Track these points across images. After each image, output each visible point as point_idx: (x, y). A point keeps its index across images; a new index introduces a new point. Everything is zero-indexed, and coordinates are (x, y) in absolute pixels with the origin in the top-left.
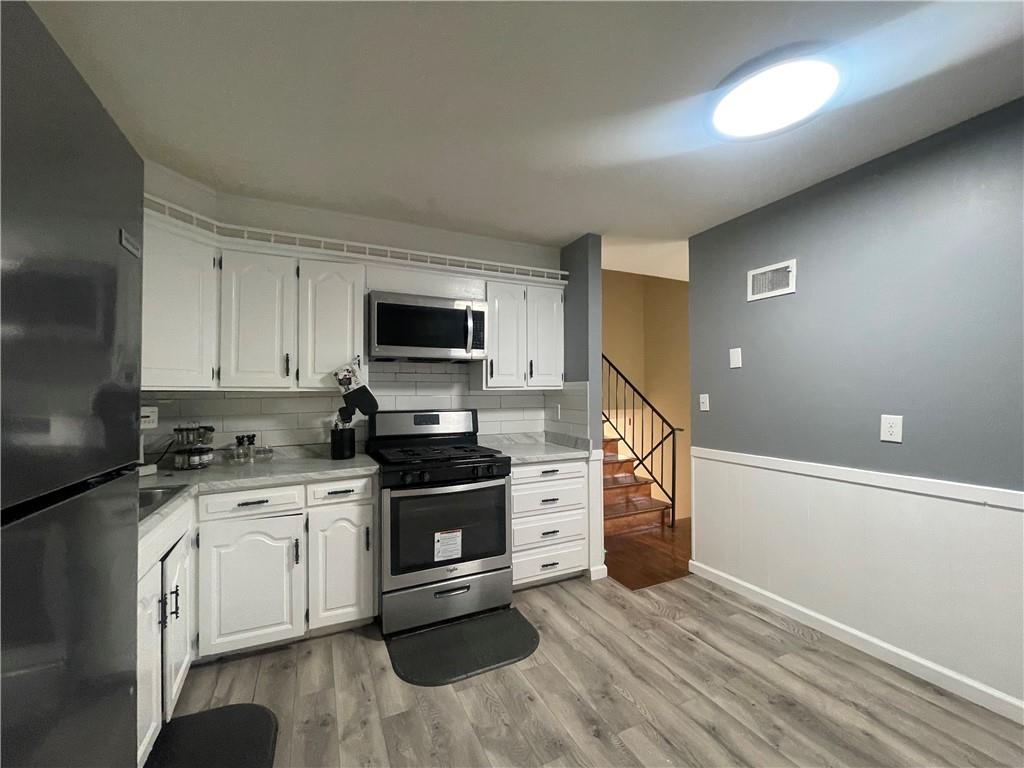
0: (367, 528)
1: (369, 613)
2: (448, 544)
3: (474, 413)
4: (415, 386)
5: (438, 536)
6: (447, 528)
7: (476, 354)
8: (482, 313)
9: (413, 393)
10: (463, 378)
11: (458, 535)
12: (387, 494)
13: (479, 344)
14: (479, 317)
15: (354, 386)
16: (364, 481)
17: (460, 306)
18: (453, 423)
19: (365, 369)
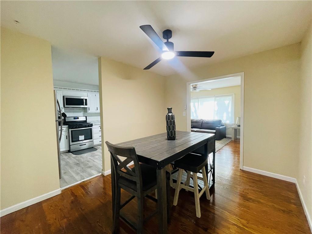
0: (67, 136)
1: (68, 149)
2: (82, 137)
3: (86, 117)
4: (74, 112)
5: (80, 136)
6: (81, 135)
7: (86, 106)
8: (87, 99)
9: (73, 113)
10: (84, 110)
11: (84, 136)
12: (70, 130)
13: (86, 104)
14: (86, 100)
15: (62, 113)
16: (66, 128)
17: (82, 98)
18: (82, 119)
19: (63, 109)
